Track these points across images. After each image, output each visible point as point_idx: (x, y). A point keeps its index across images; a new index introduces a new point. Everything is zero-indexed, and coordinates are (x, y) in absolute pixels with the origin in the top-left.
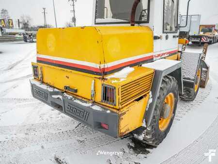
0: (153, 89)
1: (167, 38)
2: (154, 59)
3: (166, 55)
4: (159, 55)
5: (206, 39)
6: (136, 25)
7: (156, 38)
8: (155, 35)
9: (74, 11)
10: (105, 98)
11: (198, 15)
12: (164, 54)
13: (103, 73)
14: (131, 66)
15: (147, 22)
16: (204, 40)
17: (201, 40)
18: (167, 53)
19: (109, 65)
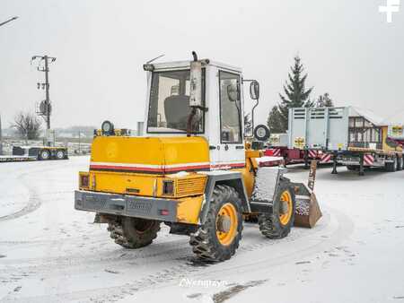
0: (207, 192)
1: (226, 148)
2: (211, 169)
3: (227, 167)
4: (217, 166)
5: (372, 158)
6: (192, 135)
7: (212, 148)
8: (211, 145)
9: (47, 84)
10: (165, 191)
11: (343, 108)
12: (225, 165)
13: (164, 172)
14: (187, 171)
15: (203, 133)
16: (369, 161)
17: (362, 160)
18: (229, 165)
19: (169, 166)
